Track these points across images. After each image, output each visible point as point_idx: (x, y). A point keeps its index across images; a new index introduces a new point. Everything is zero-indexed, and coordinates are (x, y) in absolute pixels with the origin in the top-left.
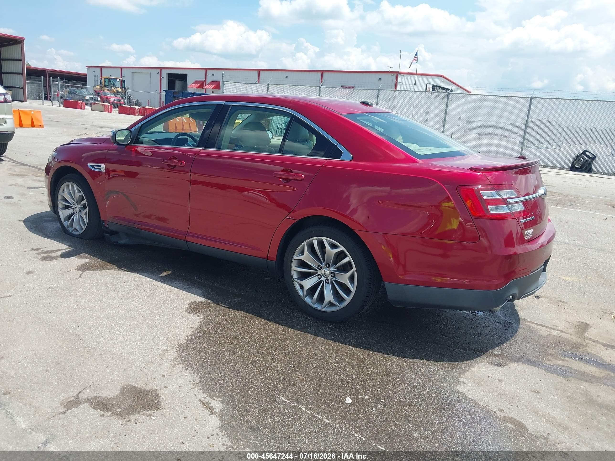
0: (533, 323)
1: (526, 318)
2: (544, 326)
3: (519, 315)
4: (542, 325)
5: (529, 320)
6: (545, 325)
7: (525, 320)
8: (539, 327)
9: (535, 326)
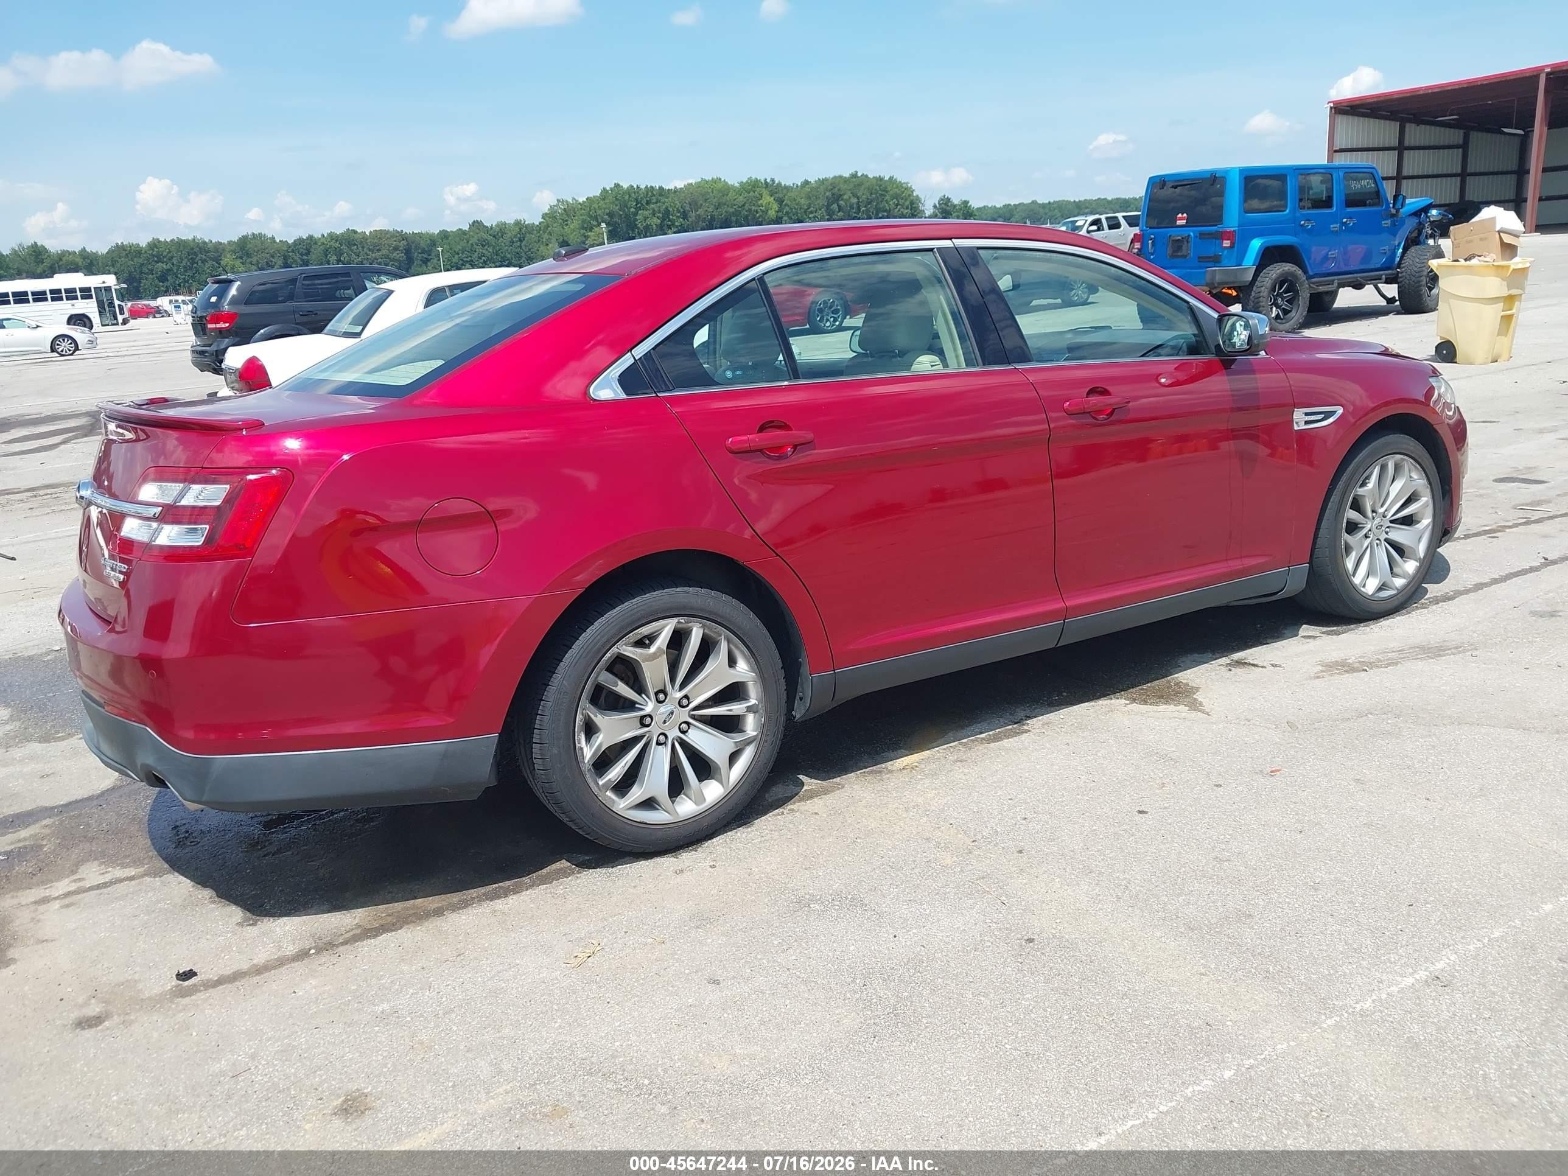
0: (131, 878)
1: (157, 879)
2: (98, 887)
3: (181, 877)
4: (105, 885)
5: (148, 879)
6: (98, 891)
7: (156, 874)
8: (107, 878)
9: (119, 873)
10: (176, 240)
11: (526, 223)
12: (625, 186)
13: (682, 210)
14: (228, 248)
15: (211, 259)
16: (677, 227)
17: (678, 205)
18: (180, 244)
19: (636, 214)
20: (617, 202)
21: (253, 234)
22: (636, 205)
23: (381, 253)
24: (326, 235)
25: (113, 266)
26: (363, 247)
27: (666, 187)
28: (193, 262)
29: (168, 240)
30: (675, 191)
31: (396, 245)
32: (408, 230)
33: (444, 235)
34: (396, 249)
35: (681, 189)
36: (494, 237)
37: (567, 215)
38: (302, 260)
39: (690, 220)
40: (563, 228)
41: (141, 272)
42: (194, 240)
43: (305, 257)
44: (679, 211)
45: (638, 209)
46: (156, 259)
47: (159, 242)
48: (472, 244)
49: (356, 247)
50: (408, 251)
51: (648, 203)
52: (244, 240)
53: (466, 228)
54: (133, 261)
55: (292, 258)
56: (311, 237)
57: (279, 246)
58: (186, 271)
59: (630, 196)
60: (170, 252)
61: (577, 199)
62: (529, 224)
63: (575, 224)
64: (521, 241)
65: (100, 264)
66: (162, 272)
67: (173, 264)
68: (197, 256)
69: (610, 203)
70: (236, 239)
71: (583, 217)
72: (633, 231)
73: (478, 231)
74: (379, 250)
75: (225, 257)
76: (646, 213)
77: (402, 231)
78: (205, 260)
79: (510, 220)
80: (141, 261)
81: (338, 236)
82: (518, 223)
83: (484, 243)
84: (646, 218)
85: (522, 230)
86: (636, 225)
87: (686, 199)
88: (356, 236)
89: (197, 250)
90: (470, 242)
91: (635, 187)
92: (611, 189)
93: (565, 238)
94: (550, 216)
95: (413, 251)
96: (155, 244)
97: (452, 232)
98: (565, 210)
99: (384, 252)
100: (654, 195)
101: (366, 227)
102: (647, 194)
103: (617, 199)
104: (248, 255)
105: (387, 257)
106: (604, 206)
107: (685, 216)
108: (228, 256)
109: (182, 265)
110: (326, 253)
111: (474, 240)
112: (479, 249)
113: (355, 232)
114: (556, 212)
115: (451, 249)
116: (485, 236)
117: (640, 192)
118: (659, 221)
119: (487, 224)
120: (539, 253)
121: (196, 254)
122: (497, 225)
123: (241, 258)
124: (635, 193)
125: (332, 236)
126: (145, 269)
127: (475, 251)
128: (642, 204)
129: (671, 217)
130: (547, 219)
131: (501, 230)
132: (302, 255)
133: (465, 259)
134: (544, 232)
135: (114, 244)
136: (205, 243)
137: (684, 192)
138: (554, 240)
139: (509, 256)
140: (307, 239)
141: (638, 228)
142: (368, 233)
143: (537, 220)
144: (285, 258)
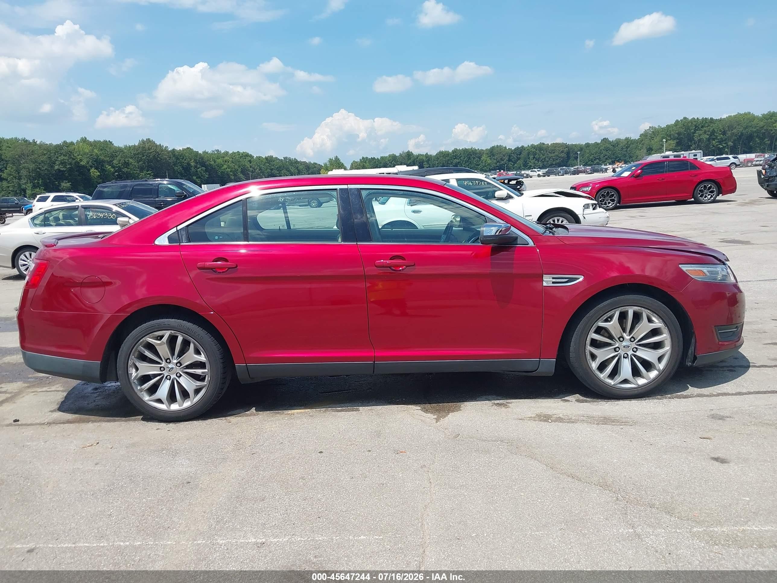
10: (464, 148)
11: (632, 139)
12: (690, 118)
13: (723, 130)
14: (485, 152)
15: (477, 157)
16: (719, 139)
17: (721, 127)
18: (465, 151)
19: (694, 133)
20: (683, 127)
21: (497, 145)
22: (695, 128)
23: (555, 154)
24: (530, 146)
25: (437, 160)
26: (546, 151)
27: (715, 118)
28: (469, 158)
29: (461, 149)
30: (721, 120)
31: (563, 150)
32: (569, 143)
33: (588, 145)
34: (562, 152)
35: (724, 119)
36: (613, 146)
37: (654, 135)
38: (517, 157)
39: (727, 135)
40: (651, 141)
41: (448, 163)
42: (471, 148)
43: (519, 156)
44: (720, 131)
45: (695, 130)
46: (454, 157)
47: (457, 150)
48: (601, 150)
49: (543, 151)
50: (568, 153)
51: (702, 127)
52: (493, 148)
53: (599, 141)
54: (445, 158)
55: (513, 157)
56: (523, 147)
57: (508, 151)
58: (466, 163)
59: (692, 123)
60: (461, 154)
61: (661, 126)
62: (633, 140)
63: (657, 139)
64: (627, 148)
65: (432, 160)
66: (456, 163)
67: (461, 160)
68: (471, 156)
69: (680, 128)
70: (489, 148)
71: (662, 135)
72: (691, 142)
73: (605, 143)
74: (554, 153)
75: (483, 156)
76: (701, 132)
77: (566, 143)
78: (475, 158)
79: (623, 137)
80: (448, 158)
81: (535, 146)
82: (627, 139)
83: (607, 149)
84: (700, 135)
85: (629, 143)
86: (693, 139)
87: (726, 124)
88: (544, 146)
89: (472, 153)
90: (600, 149)
91: (696, 118)
92: (681, 120)
93: (651, 147)
94: (644, 135)
95: (571, 153)
96: (455, 151)
97: (592, 143)
98: (653, 132)
99: (556, 154)
100: (707, 123)
101: (549, 142)
102: (703, 122)
103: (684, 125)
104: (493, 155)
105: (557, 156)
106: (675, 129)
107: (724, 133)
108: (485, 155)
109: (464, 160)
110: (528, 154)
111: (602, 148)
112: (605, 152)
113: (543, 144)
114: (648, 133)
115: (590, 152)
116: (609, 146)
117: (699, 121)
118: (708, 136)
119: (611, 140)
120: (636, 154)
121: (471, 155)
122: (616, 140)
123: (490, 156)
124: (695, 121)
125: (533, 146)
126: (449, 162)
127: (602, 153)
128: (699, 128)
129: (715, 134)
130: (642, 136)
131: (618, 142)
132: (517, 155)
133: (596, 157)
134: (640, 144)
135: (439, 151)
136: (476, 150)
137: (725, 121)
138: (644, 147)
139: (620, 156)
140: (521, 147)
141: (694, 140)
142: (550, 145)
143: (637, 137)
144: (510, 156)
